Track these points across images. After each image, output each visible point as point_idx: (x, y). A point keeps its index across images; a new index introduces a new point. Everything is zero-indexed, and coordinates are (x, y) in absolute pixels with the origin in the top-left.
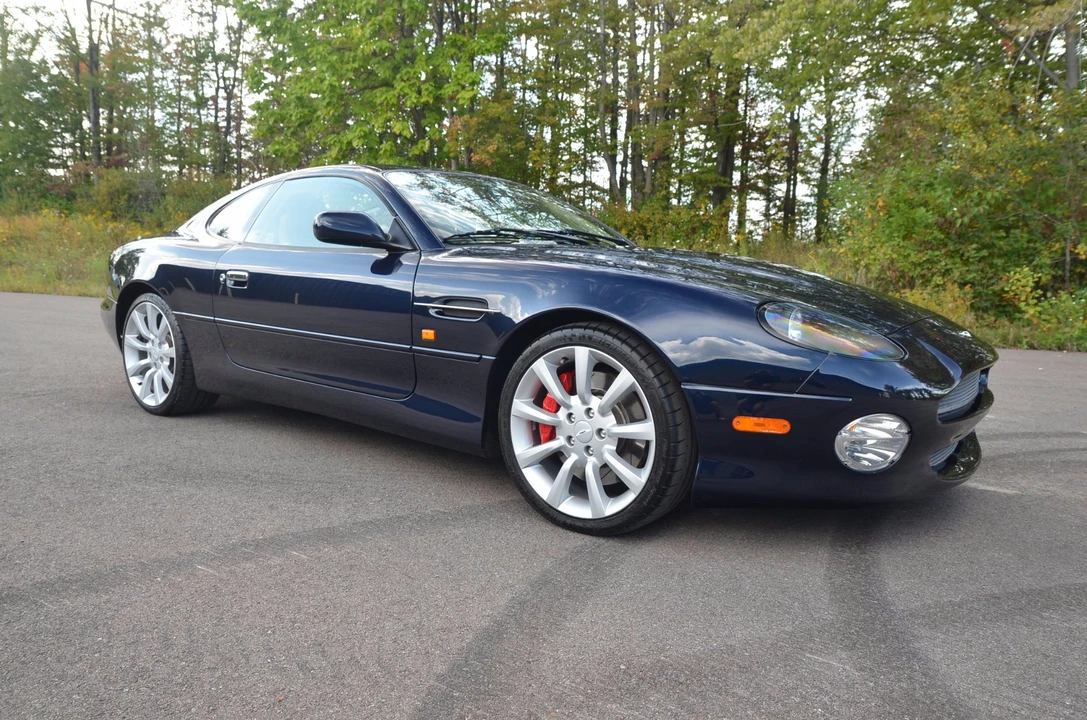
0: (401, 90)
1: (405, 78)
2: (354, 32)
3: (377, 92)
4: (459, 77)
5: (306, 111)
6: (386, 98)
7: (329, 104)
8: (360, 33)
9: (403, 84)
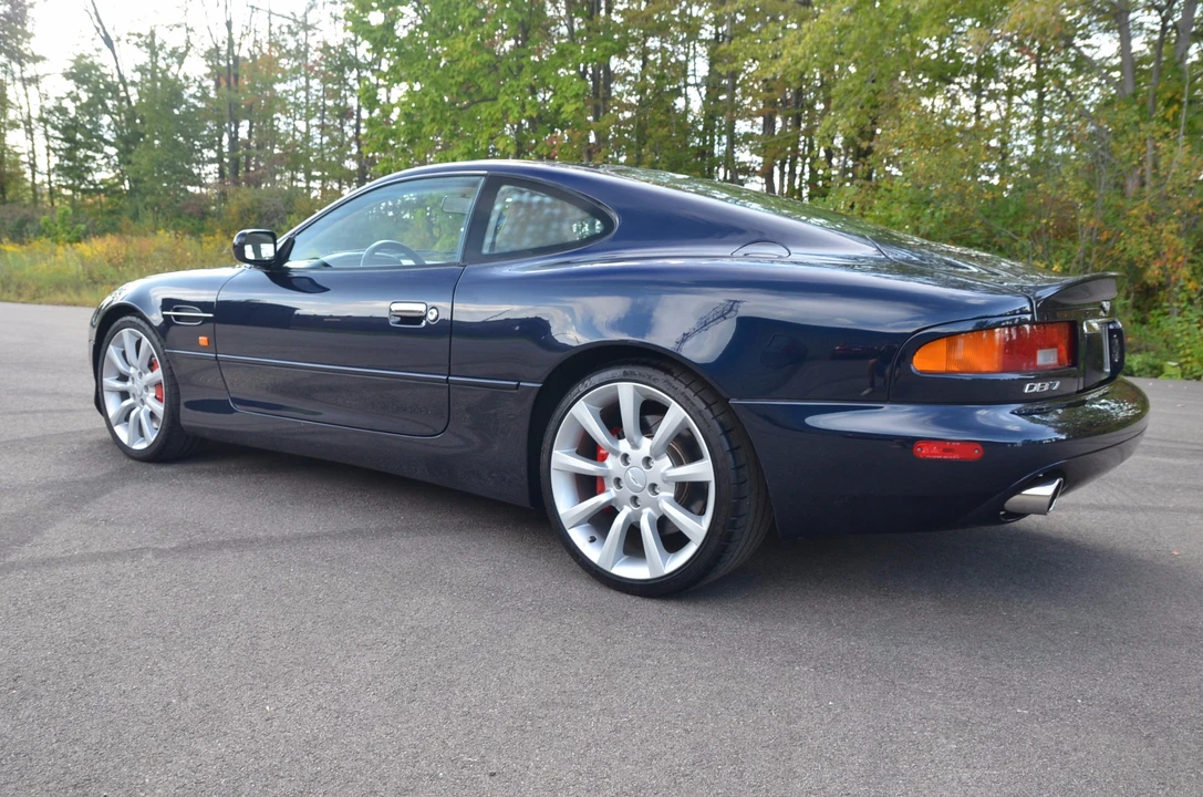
0: (504, 104)
1: (509, 92)
2: (457, 45)
3: (482, 106)
4: (564, 89)
5: (414, 127)
6: (490, 113)
7: (433, 120)
8: (462, 46)
9: (507, 98)
